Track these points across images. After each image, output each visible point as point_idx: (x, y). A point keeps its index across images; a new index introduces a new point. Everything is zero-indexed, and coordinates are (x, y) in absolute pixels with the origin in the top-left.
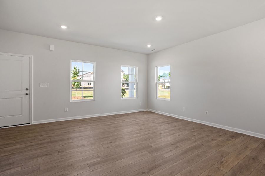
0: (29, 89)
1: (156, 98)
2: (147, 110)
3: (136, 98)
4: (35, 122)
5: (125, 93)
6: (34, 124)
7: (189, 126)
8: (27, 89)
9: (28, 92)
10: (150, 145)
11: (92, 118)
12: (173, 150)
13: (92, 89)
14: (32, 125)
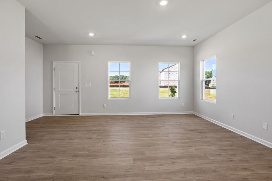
0: (78, 88)
1: (202, 99)
2: (192, 112)
3: (178, 98)
4: (82, 114)
5: (175, 92)
6: (82, 115)
7: (228, 141)
8: (77, 88)
9: (77, 90)
10: (146, 152)
11: (126, 115)
12: (163, 165)
13: (128, 88)
14: (80, 116)
